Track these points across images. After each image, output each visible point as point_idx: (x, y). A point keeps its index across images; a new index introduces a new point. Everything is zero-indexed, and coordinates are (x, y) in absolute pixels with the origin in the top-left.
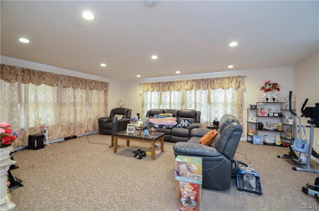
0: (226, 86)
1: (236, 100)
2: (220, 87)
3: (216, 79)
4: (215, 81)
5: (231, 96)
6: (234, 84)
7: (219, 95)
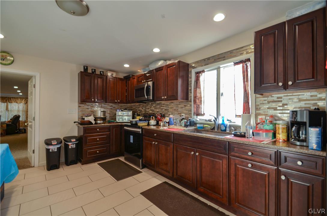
0: (19, 102)
1: (25, 109)
2: (15, 102)
3: (13, 98)
4: (12, 99)
5: (22, 107)
6: (23, 101)
7: (14, 106)
